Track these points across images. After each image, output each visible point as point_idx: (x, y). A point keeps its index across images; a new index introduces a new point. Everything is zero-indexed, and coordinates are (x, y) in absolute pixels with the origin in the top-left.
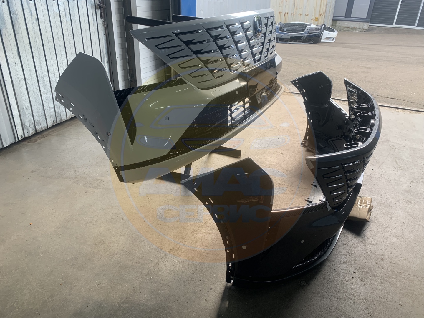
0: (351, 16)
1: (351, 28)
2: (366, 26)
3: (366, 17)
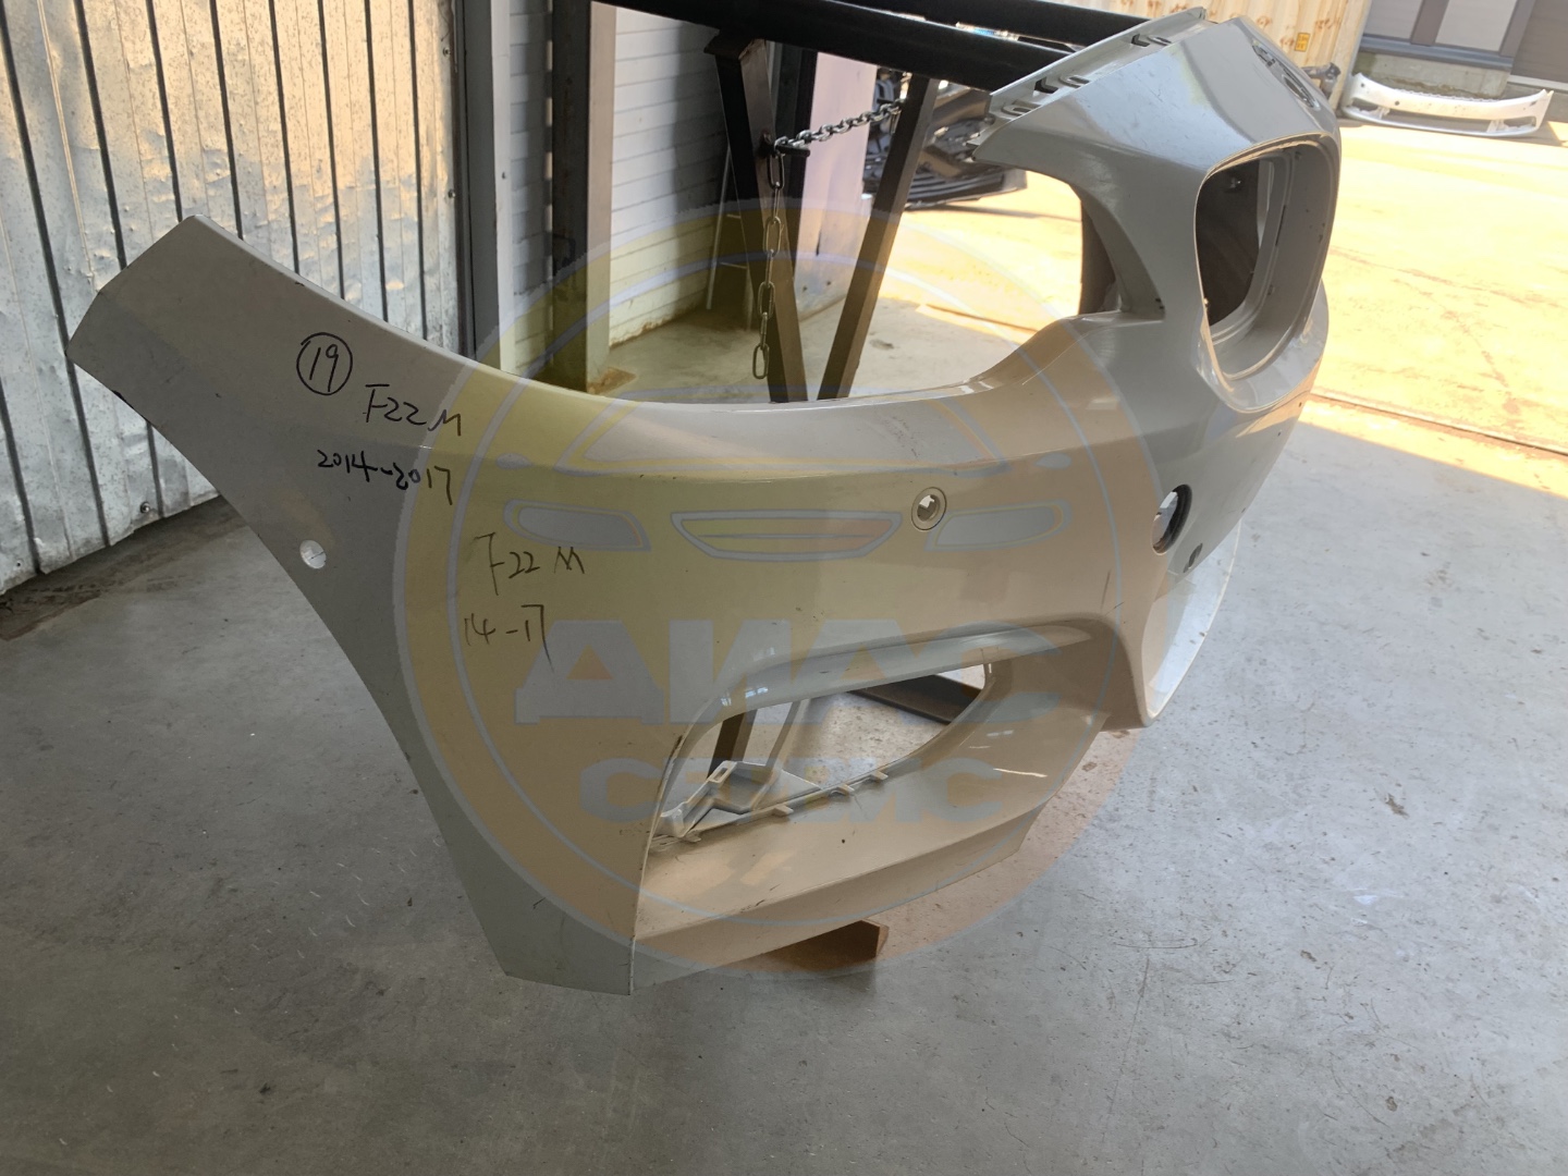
0: (1438, 43)
3: (1498, 50)
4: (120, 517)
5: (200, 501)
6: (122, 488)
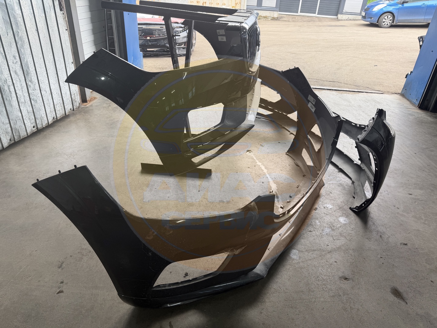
0: (262, 6)
1: (263, 17)
2: (276, 14)
3: (275, 7)
4: (5, 142)
5: (23, 137)
6: (5, 135)
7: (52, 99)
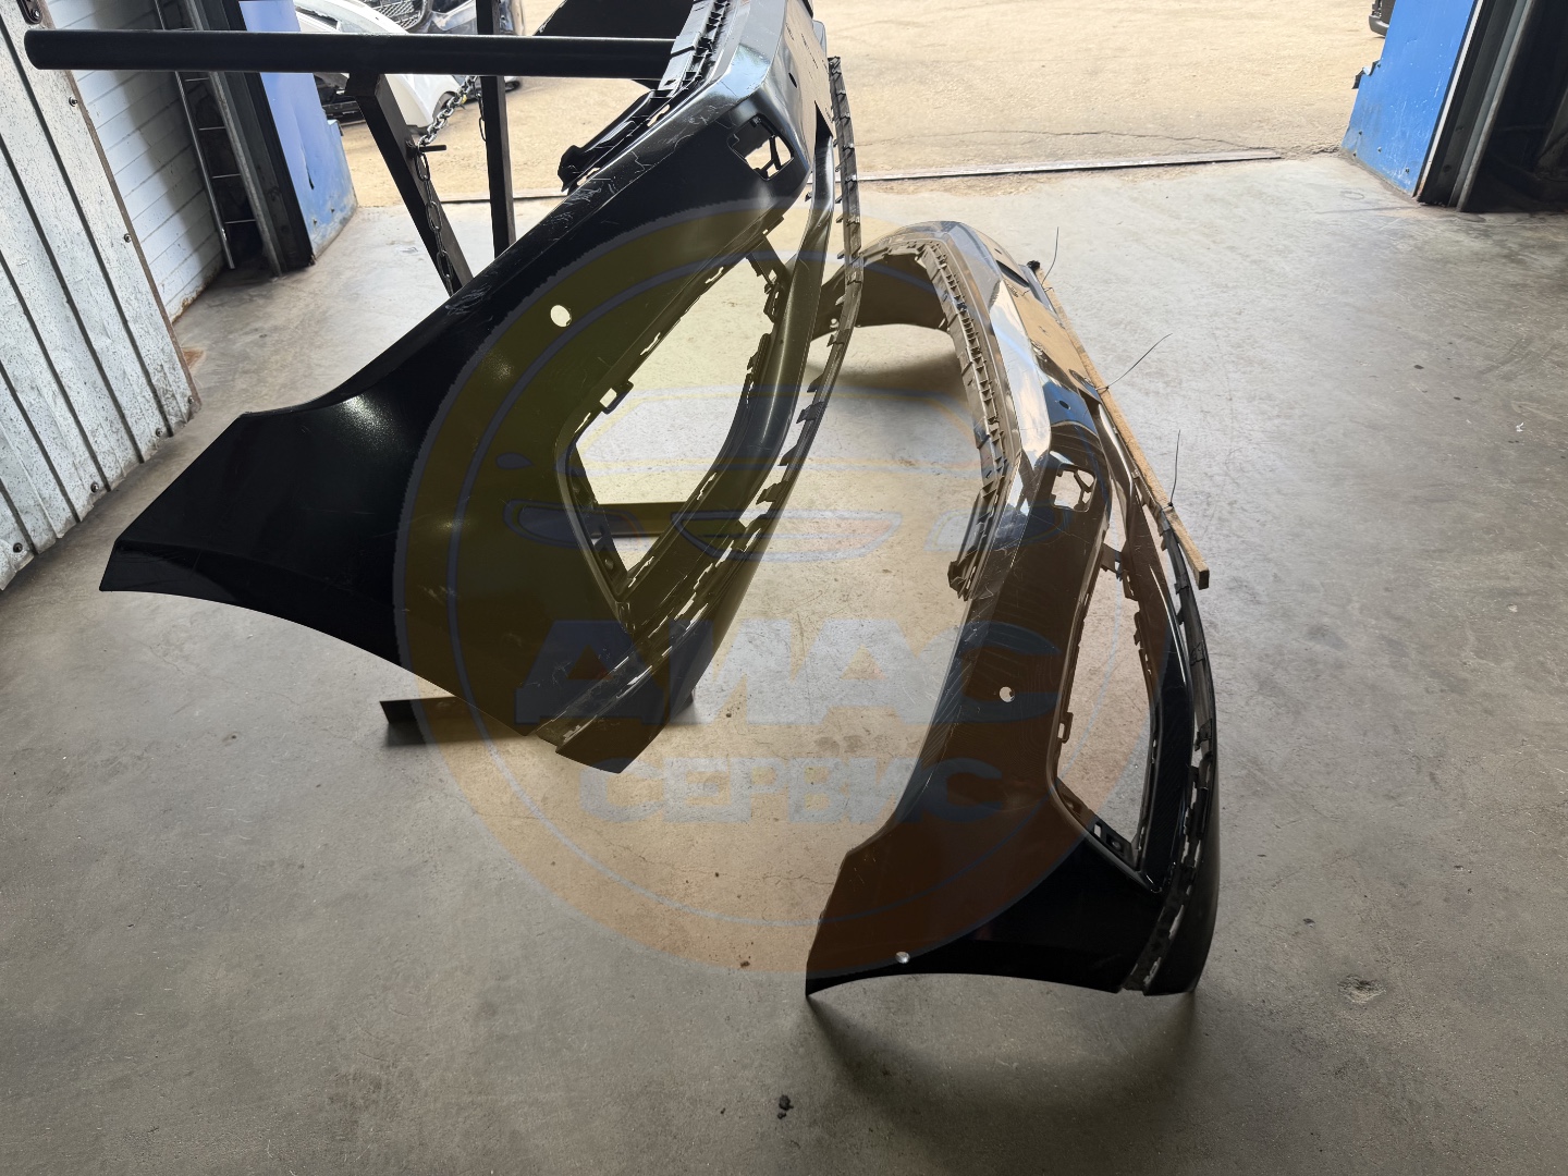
7: (69, 415)
